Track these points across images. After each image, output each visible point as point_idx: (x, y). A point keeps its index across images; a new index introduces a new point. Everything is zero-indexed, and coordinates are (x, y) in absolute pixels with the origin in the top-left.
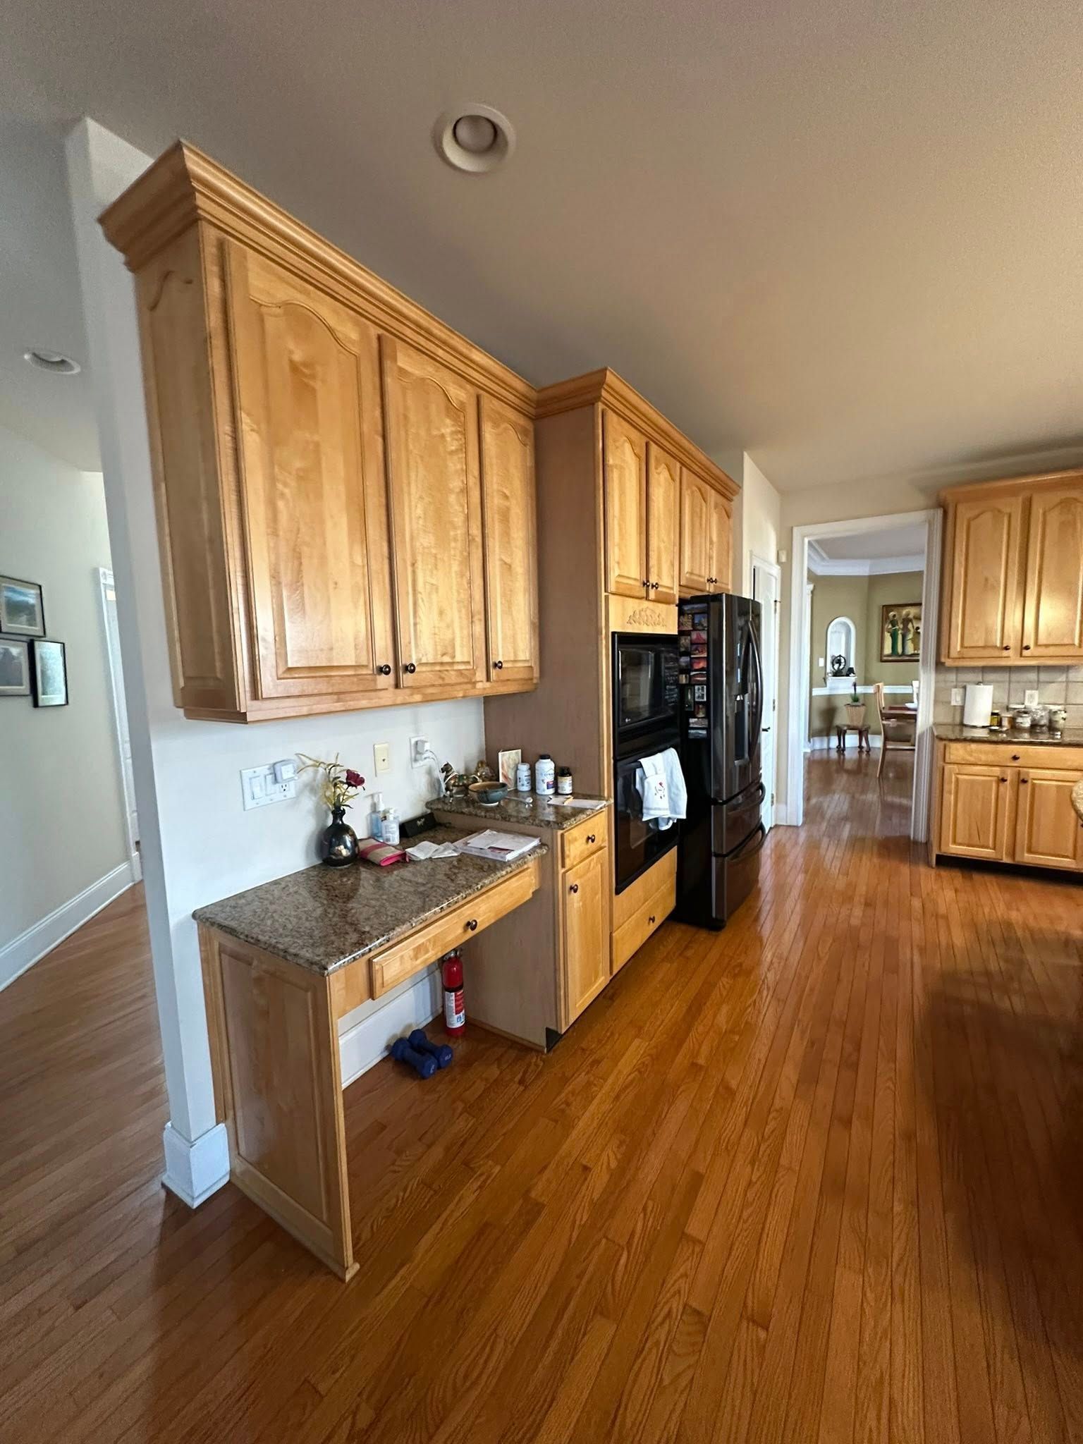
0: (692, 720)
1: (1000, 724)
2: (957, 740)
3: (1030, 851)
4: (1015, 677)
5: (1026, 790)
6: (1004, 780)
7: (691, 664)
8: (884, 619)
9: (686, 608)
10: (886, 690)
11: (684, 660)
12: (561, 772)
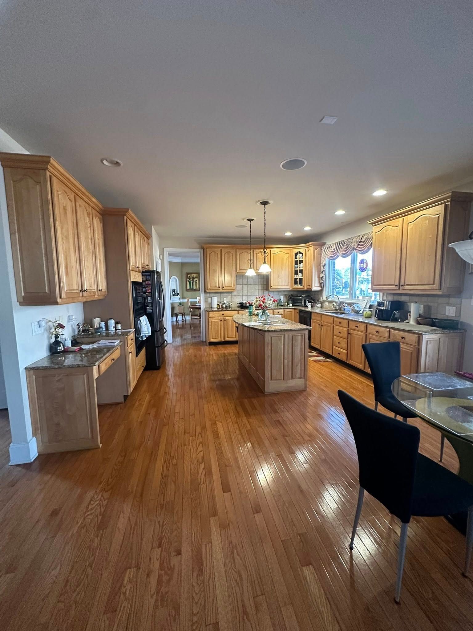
0: (147, 308)
1: (219, 307)
2: (211, 311)
3: (227, 337)
4: (222, 295)
5: (226, 322)
6: (221, 320)
7: (146, 290)
8: (187, 277)
9: (144, 274)
10: (190, 300)
11: (144, 289)
12: (117, 323)
